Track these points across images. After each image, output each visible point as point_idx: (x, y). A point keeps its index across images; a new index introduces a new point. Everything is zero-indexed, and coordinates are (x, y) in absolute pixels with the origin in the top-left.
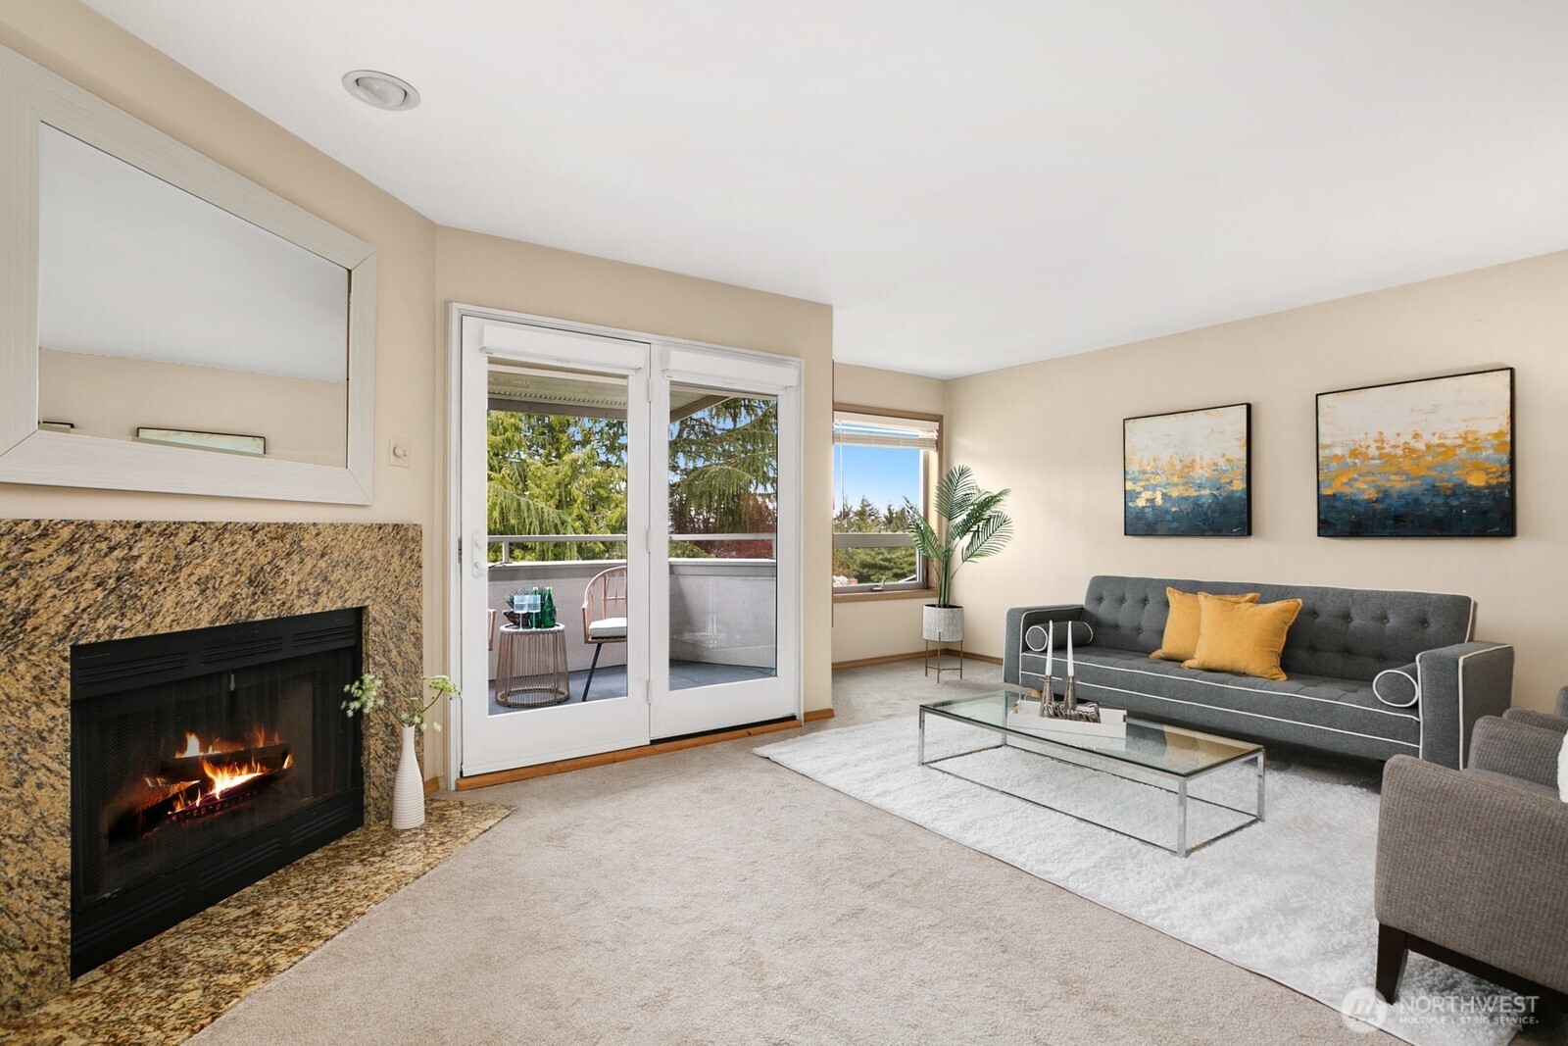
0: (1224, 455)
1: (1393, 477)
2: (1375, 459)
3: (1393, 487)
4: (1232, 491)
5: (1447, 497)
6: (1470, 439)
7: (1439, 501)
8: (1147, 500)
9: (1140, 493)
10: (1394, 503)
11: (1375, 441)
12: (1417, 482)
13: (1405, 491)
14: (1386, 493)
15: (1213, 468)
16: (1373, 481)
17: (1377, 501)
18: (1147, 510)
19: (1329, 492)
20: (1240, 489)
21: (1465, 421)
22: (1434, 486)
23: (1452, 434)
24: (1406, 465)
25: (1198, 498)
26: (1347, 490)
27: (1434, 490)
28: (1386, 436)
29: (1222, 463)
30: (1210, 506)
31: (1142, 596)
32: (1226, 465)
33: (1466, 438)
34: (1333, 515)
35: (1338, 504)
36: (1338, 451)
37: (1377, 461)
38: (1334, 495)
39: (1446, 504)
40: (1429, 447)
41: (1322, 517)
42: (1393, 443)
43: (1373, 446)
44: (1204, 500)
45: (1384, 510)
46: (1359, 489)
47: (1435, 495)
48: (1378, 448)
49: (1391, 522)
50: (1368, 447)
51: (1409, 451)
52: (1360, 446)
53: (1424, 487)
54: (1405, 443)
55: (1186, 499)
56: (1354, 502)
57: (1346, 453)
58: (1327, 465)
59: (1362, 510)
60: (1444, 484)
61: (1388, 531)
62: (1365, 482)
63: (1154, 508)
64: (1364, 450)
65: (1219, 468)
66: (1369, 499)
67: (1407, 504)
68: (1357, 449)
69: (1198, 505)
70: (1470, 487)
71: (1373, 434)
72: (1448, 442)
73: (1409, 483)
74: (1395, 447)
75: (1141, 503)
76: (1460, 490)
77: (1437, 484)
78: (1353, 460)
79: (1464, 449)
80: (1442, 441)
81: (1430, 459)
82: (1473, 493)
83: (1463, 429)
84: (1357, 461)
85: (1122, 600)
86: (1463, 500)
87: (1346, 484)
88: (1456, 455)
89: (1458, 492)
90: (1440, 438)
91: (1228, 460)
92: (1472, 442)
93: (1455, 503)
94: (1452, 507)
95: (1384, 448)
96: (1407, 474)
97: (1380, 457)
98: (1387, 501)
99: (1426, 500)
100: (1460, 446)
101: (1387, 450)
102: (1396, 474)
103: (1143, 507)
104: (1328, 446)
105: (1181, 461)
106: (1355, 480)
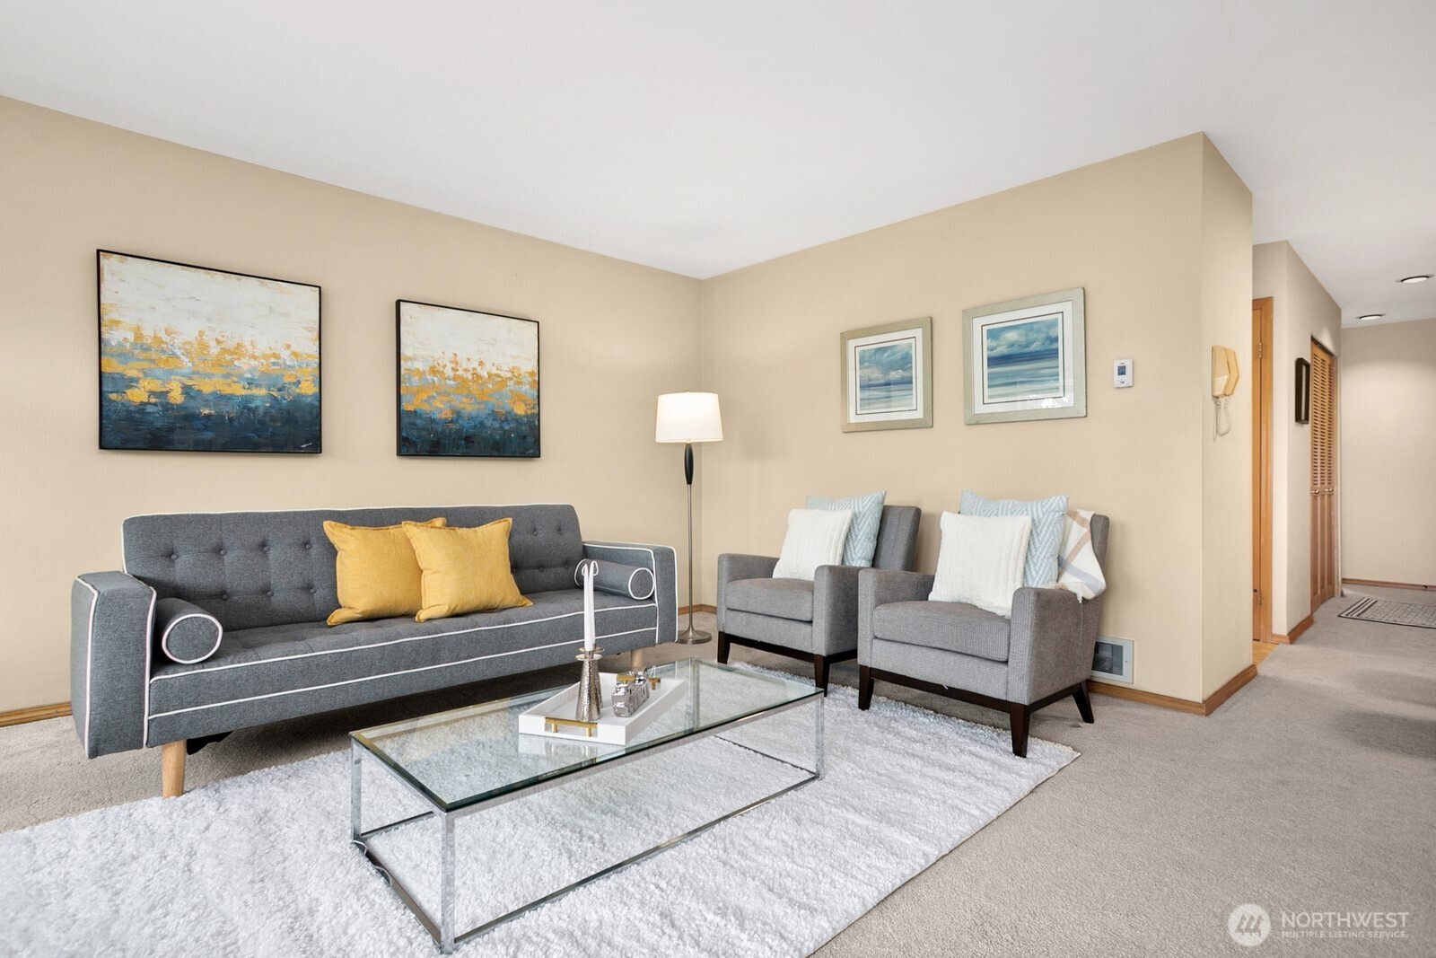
0: (288, 347)
1: (464, 400)
2: (450, 379)
3: (464, 409)
4: (300, 395)
5: (502, 422)
6: (516, 374)
7: (497, 425)
8: (152, 393)
9: (137, 380)
10: (465, 424)
11: (451, 362)
12: (482, 406)
13: (474, 414)
14: (458, 414)
15: (273, 360)
16: (449, 402)
17: (451, 422)
18: (149, 409)
19: (411, 408)
20: (310, 393)
21: (512, 357)
22: (493, 412)
23: (505, 367)
24: (474, 388)
25: (248, 399)
26: (425, 408)
27: (494, 415)
28: (459, 359)
29: (285, 354)
30: (267, 412)
32: (292, 360)
33: (513, 373)
34: (415, 432)
35: (418, 422)
36: (419, 365)
37: (452, 382)
38: (415, 412)
39: (502, 428)
40: (490, 375)
41: (404, 434)
42: (464, 366)
43: (450, 366)
44: (258, 403)
45: (457, 431)
46: (437, 408)
47: (494, 419)
48: (453, 369)
49: (463, 442)
50: (445, 366)
51: (477, 376)
52: (438, 364)
53: (487, 411)
54: (474, 369)
55: (229, 398)
56: (433, 421)
57: (427, 369)
58: (409, 378)
59: (440, 430)
60: (500, 410)
61: (460, 451)
62: (441, 402)
63: (167, 407)
64: (441, 369)
65: (281, 362)
66: (446, 419)
67: (475, 426)
68: (434, 367)
69: (249, 409)
70: (516, 415)
71: (449, 355)
72: (502, 374)
73: (476, 407)
74: (466, 370)
75: (137, 395)
76: (508, 417)
77: (496, 410)
78: (431, 376)
79: (512, 382)
80: (498, 372)
81: (490, 386)
82: (517, 420)
83: (512, 365)
84: (435, 379)
85: (218, 550)
86: (512, 425)
87: (426, 401)
88: (507, 386)
89: (509, 418)
90: (497, 369)
91: (295, 354)
92: (517, 377)
93: (507, 428)
94: (505, 431)
95: (458, 370)
96: (475, 398)
97: (454, 379)
98: (460, 422)
99: (488, 423)
100: (510, 379)
101: (460, 372)
102: (467, 397)
103: (143, 404)
104: (410, 359)
105: (219, 342)
106: (433, 397)
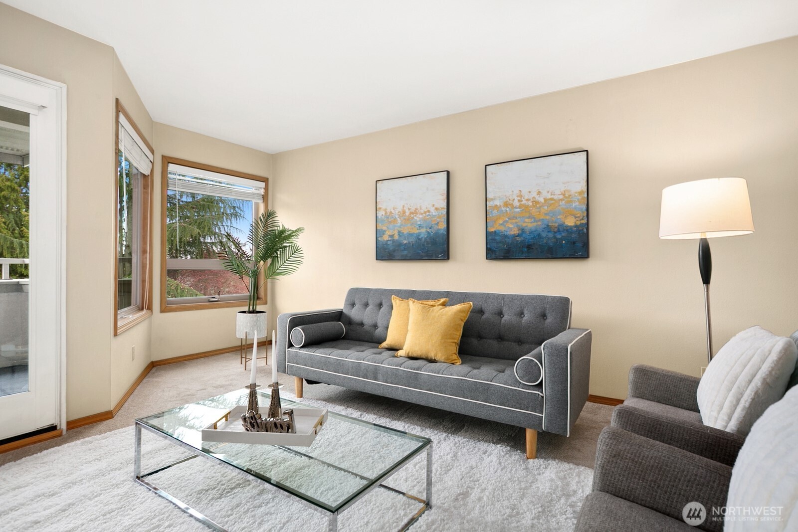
0: (434, 205)
1: (527, 220)
2: (517, 208)
3: (527, 226)
4: (439, 229)
5: (555, 232)
6: (567, 195)
7: (551, 235)
8: (390, 236)
9: (385, 231)
10: (528, 237)
11: (517, 196)
12: (539, 223)
13: (533, 229)
14: (523, 230)
15: (427, 214)
16: (516, 223)
17: (518, 236)
18: (389, 243)
19: (493, 230)
20: (443, 228)
21: (564, 183)
22: (548, 226)
23: (558, 192)
24: (534, 211)
25: (419, 234)
26: (502, 228)
27: (548, 228)
28: (523, 193)
29: (432, 210)
30: (425, 240)
31: (378, 301)
32: (435, 212)
33: (564, 195)
34: (495, 245)
35: (497, 238)
36: (497, 203)
37: (518, 210)
38: (495, 232)
39: (555, 237)
40: (546, 200)
41: (489, 246)
42: (526, 197)
43: (517, 199)
44: (422, 235)
45: (522, 242)
46: (509, 228)
47: (549, 232)
48: (519, 201)
49: (526, 249)
50: (514, 200)
51: (535, 202)
52: (509, 199)
53: (543, 226)
54: (534, 198)
55: (412, 235)
56: (506, 236)
57: (502, 204)
58: (491, 212)
59: (510, 242)
60: (554, 224)
61: (524, 256)
62: (512, 223)
63: (393, 241)
64: (511, 202)
65: (431, 214)
66: (514, 234)
67: (534, 237)
68: (507, 201)
69: (419, 239)
70: (567, 226)
71: (516, 192)
72: (555, 197)
73: (535, 224)
74: (528, 200)
75: (386, 238)
76: (562, 228)
77: (550, 224)
78: (505, 208)
79: (564, 202)
80: (552, 196)
81: (546, 208)
82: (568, 230)
83: (563, 189)
84: (507, 209)
85: (366, 305)
86: (563, 234)
87: (501, 224)
88: (559, 206)
89: (561, 229)
90: (551, 194)
91: (437, 209)
92: (567, 197)
93: (559, 236)
94: (557, 239)
95: (522, 201)
96: (534, 218)
97: (520, 207)
98: (524, 235)
99: (544, 235)
100: (561, 200)
101: (524, 202)
102: (529, 218)
103: (387, 241)
104: (492, 199)
105: (409, 209)
106: (506, 222)
